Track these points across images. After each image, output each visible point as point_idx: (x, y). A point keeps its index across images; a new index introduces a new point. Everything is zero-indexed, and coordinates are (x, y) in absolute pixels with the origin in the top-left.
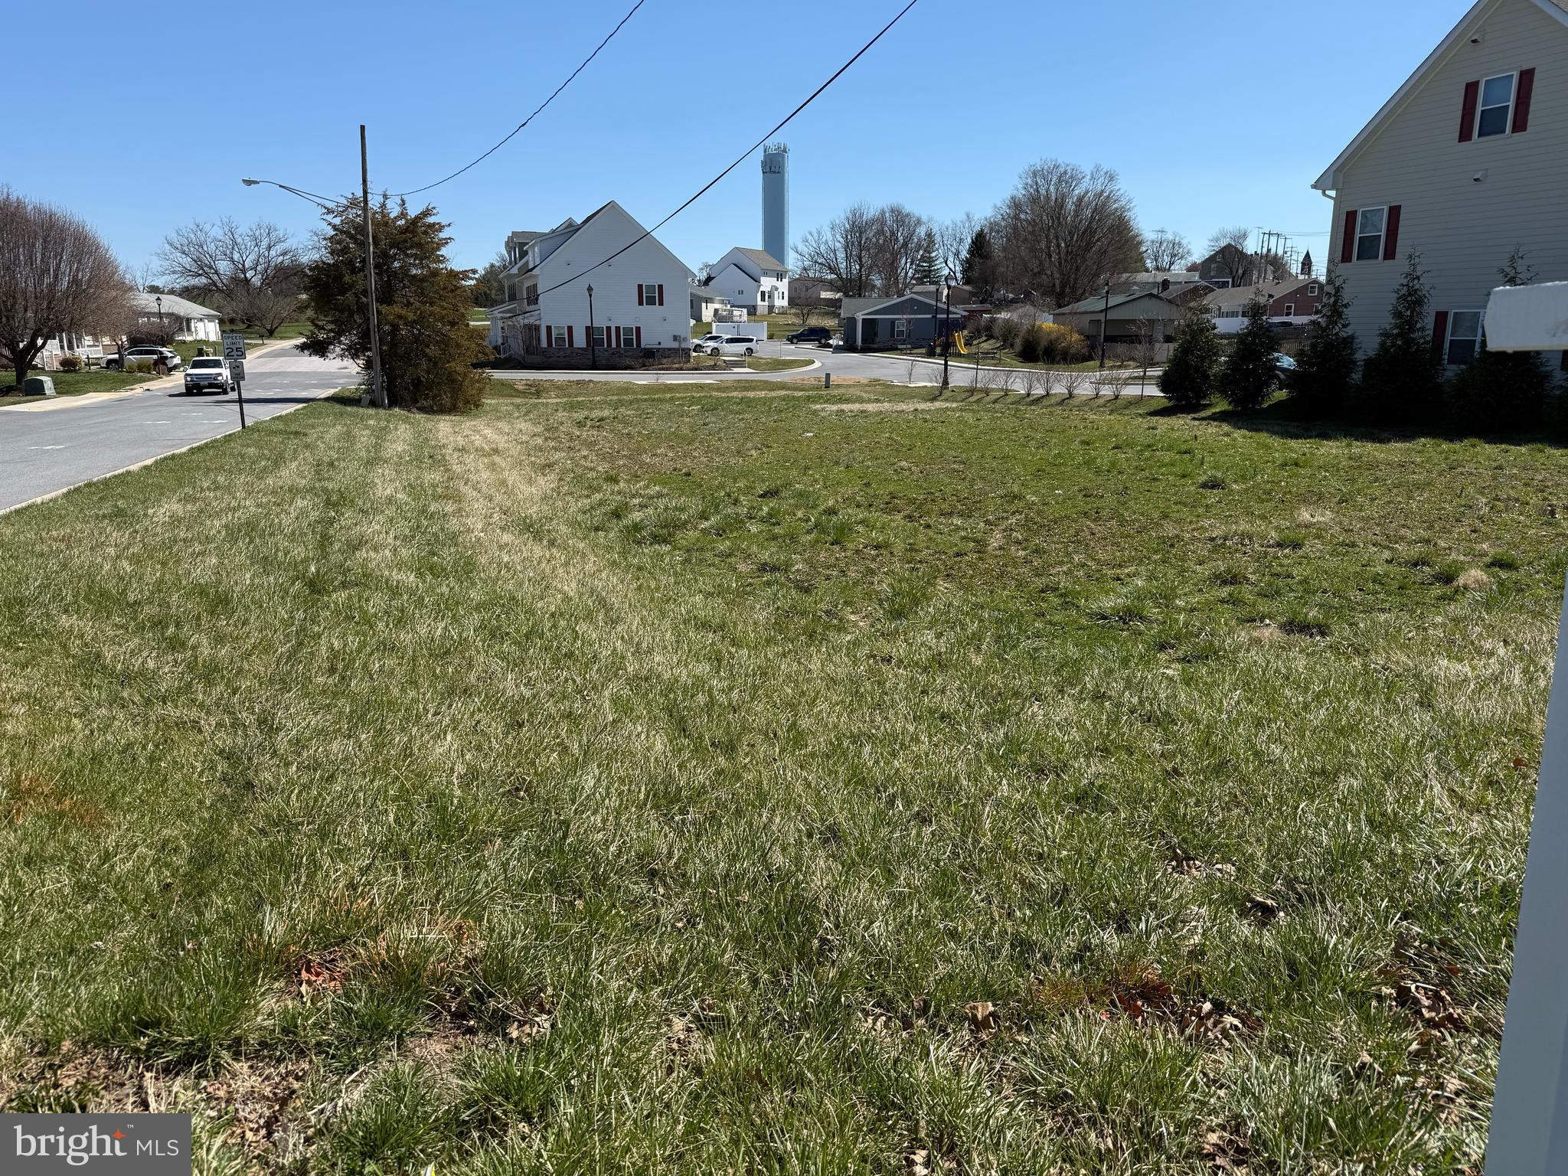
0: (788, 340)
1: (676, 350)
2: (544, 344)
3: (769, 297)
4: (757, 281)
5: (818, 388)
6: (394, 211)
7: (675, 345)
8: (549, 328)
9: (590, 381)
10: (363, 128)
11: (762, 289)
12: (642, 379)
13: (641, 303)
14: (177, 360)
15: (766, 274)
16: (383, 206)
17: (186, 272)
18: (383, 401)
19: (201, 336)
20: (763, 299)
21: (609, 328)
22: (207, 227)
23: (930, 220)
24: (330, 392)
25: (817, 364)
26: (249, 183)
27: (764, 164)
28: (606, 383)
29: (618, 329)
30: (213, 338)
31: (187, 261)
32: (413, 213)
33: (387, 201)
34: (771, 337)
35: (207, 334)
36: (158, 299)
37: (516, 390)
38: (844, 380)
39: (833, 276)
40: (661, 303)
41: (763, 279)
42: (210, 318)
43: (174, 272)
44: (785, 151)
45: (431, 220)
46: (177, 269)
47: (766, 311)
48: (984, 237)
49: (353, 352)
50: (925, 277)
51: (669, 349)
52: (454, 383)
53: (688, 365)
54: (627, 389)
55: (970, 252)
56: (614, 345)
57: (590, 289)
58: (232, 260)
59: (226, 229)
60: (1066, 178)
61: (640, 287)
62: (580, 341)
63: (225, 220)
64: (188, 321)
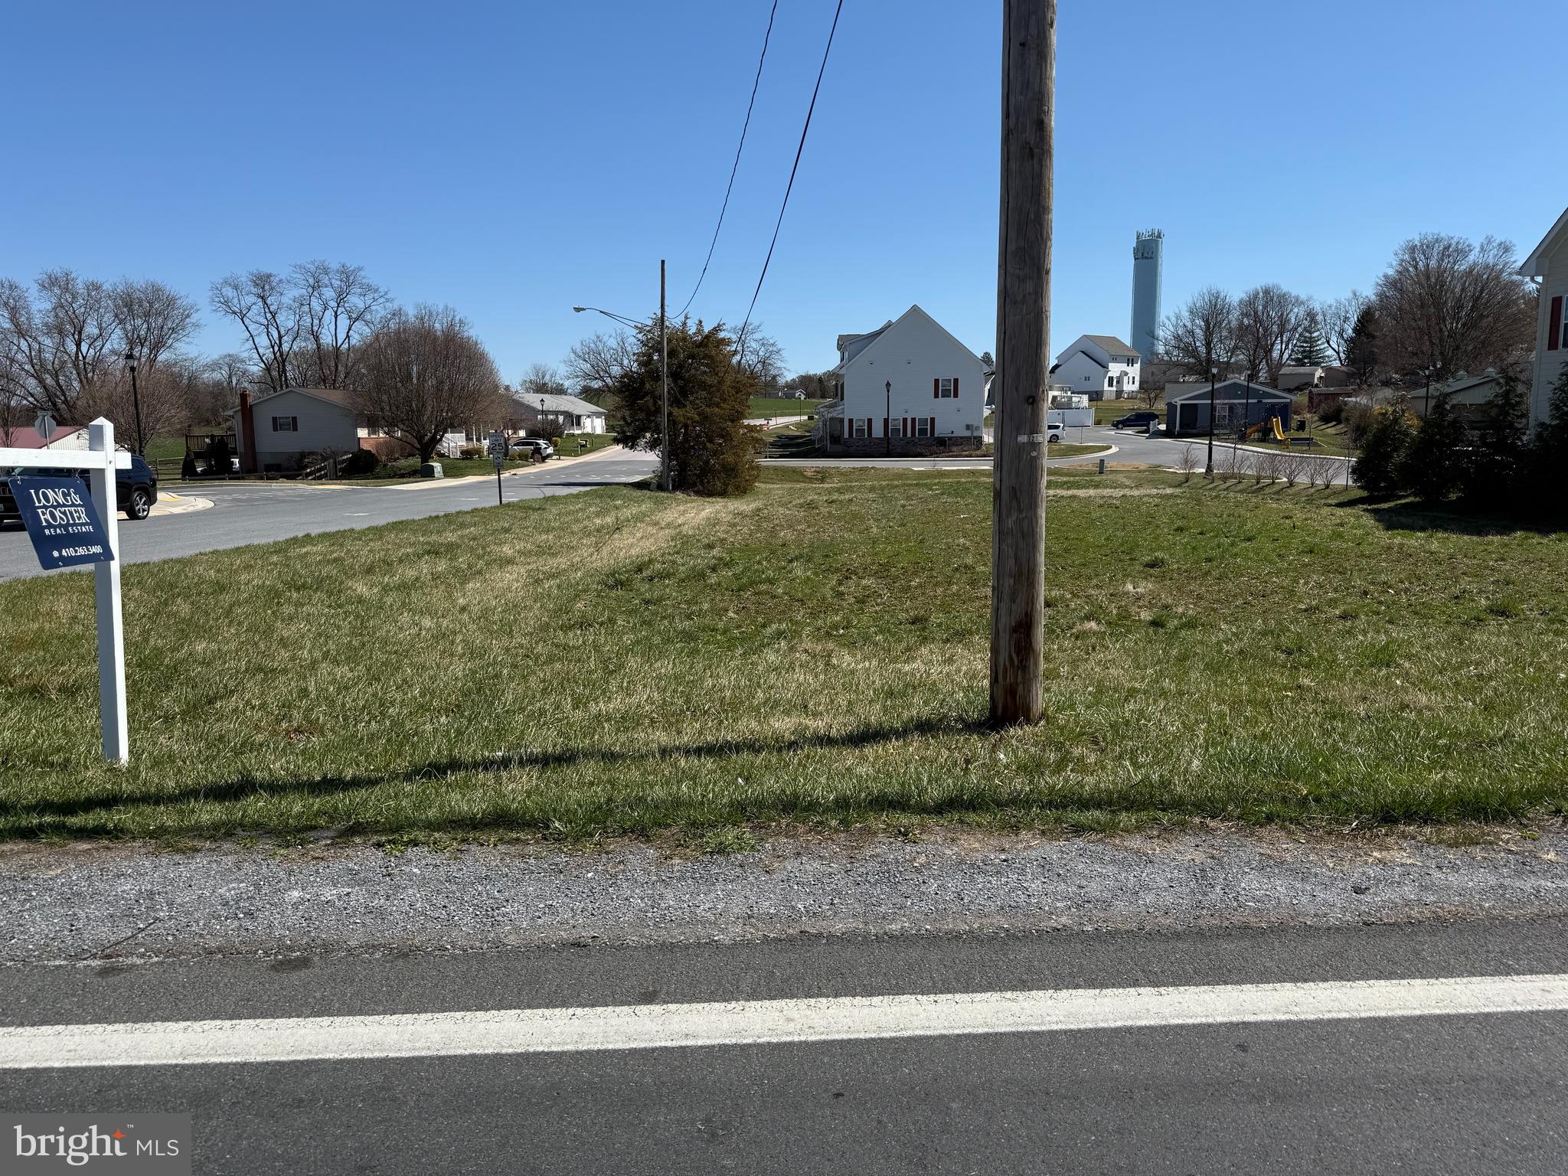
0: (1113, 425)
1: (968, 438)
2: (846, 435)
3: (1118, 382)
4: (1105, 367)
5: (1090, 474)
6: (692, 329)
7: (968, 434)
8: (851, 421)
9: (873, 468)
10: (663, 262)
11: (1110, 374)
12: (919, 465)
13: (936, 396)
14: (550, 450)
15: (1115, 360)
16: (684, 324)
17: (586, 376)
18: (668, 485)
19: (588, 430)
20: (1111, 384)
21: (905, 420)
22: (605, 338)
23: (1310, 298)
24: (637, 478)
25: (1114, 450)
26: (578, 310)
27: (1136, 251)
28: (887, 469)
29: (914, 420)
30: (599, 431)
31: (586, 367)
32: (707, 329)
33: (688, 321)
34: (1098, 423)
35: (593, 428)
36: (542, 400)
37: (804, 476)
38: (1124, 466)
39: (1192, 360)
40: (956, 395)
41: (1111, 366)
42: (598, 415)
43: (577, 377)
44: (1159, 236)
45: (722, 335)
46: (579, 374)
47: (1113, 396)
48: (1373, 315)
49: (652, 446)
50: (1305, 357)
51: (961, 438)
52: (731, 471)
53: (978, 452)
54: (902, 475)
55: (1355, 330)
56: (909, 434)
57: (888, 385)
58: (621, 365)
59: (619, 340)
60: (1452, 251)
61: (937, 381)
62: (878, 432)
63: (619, 331)
64: (579, 417)
